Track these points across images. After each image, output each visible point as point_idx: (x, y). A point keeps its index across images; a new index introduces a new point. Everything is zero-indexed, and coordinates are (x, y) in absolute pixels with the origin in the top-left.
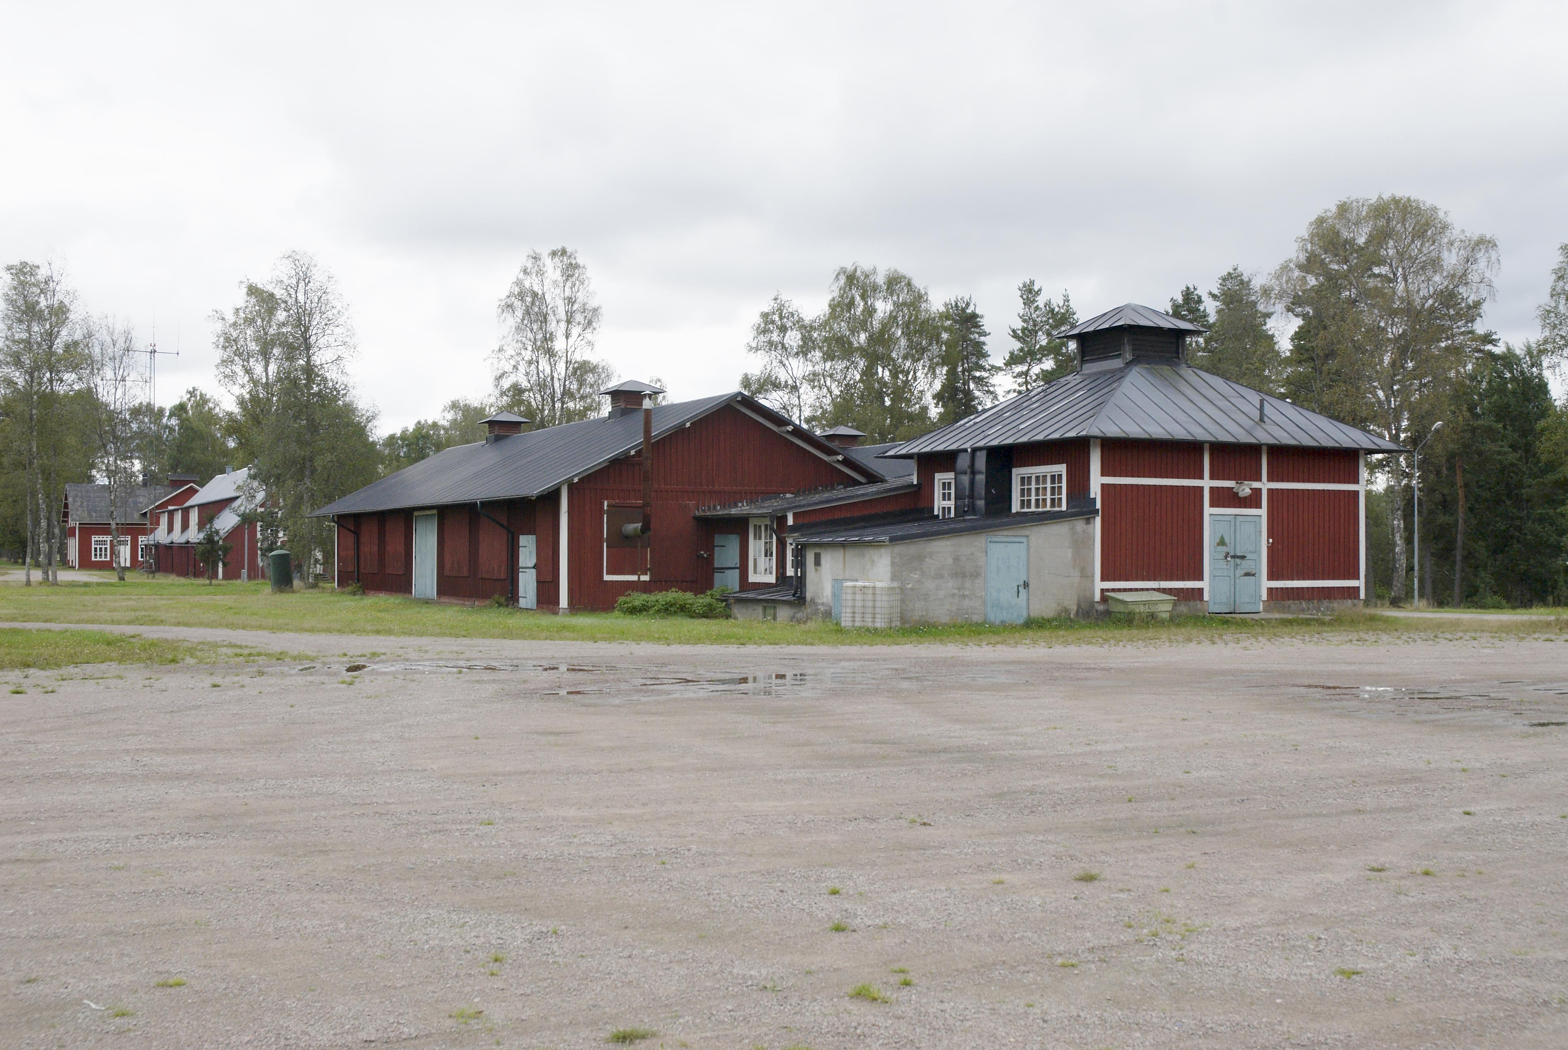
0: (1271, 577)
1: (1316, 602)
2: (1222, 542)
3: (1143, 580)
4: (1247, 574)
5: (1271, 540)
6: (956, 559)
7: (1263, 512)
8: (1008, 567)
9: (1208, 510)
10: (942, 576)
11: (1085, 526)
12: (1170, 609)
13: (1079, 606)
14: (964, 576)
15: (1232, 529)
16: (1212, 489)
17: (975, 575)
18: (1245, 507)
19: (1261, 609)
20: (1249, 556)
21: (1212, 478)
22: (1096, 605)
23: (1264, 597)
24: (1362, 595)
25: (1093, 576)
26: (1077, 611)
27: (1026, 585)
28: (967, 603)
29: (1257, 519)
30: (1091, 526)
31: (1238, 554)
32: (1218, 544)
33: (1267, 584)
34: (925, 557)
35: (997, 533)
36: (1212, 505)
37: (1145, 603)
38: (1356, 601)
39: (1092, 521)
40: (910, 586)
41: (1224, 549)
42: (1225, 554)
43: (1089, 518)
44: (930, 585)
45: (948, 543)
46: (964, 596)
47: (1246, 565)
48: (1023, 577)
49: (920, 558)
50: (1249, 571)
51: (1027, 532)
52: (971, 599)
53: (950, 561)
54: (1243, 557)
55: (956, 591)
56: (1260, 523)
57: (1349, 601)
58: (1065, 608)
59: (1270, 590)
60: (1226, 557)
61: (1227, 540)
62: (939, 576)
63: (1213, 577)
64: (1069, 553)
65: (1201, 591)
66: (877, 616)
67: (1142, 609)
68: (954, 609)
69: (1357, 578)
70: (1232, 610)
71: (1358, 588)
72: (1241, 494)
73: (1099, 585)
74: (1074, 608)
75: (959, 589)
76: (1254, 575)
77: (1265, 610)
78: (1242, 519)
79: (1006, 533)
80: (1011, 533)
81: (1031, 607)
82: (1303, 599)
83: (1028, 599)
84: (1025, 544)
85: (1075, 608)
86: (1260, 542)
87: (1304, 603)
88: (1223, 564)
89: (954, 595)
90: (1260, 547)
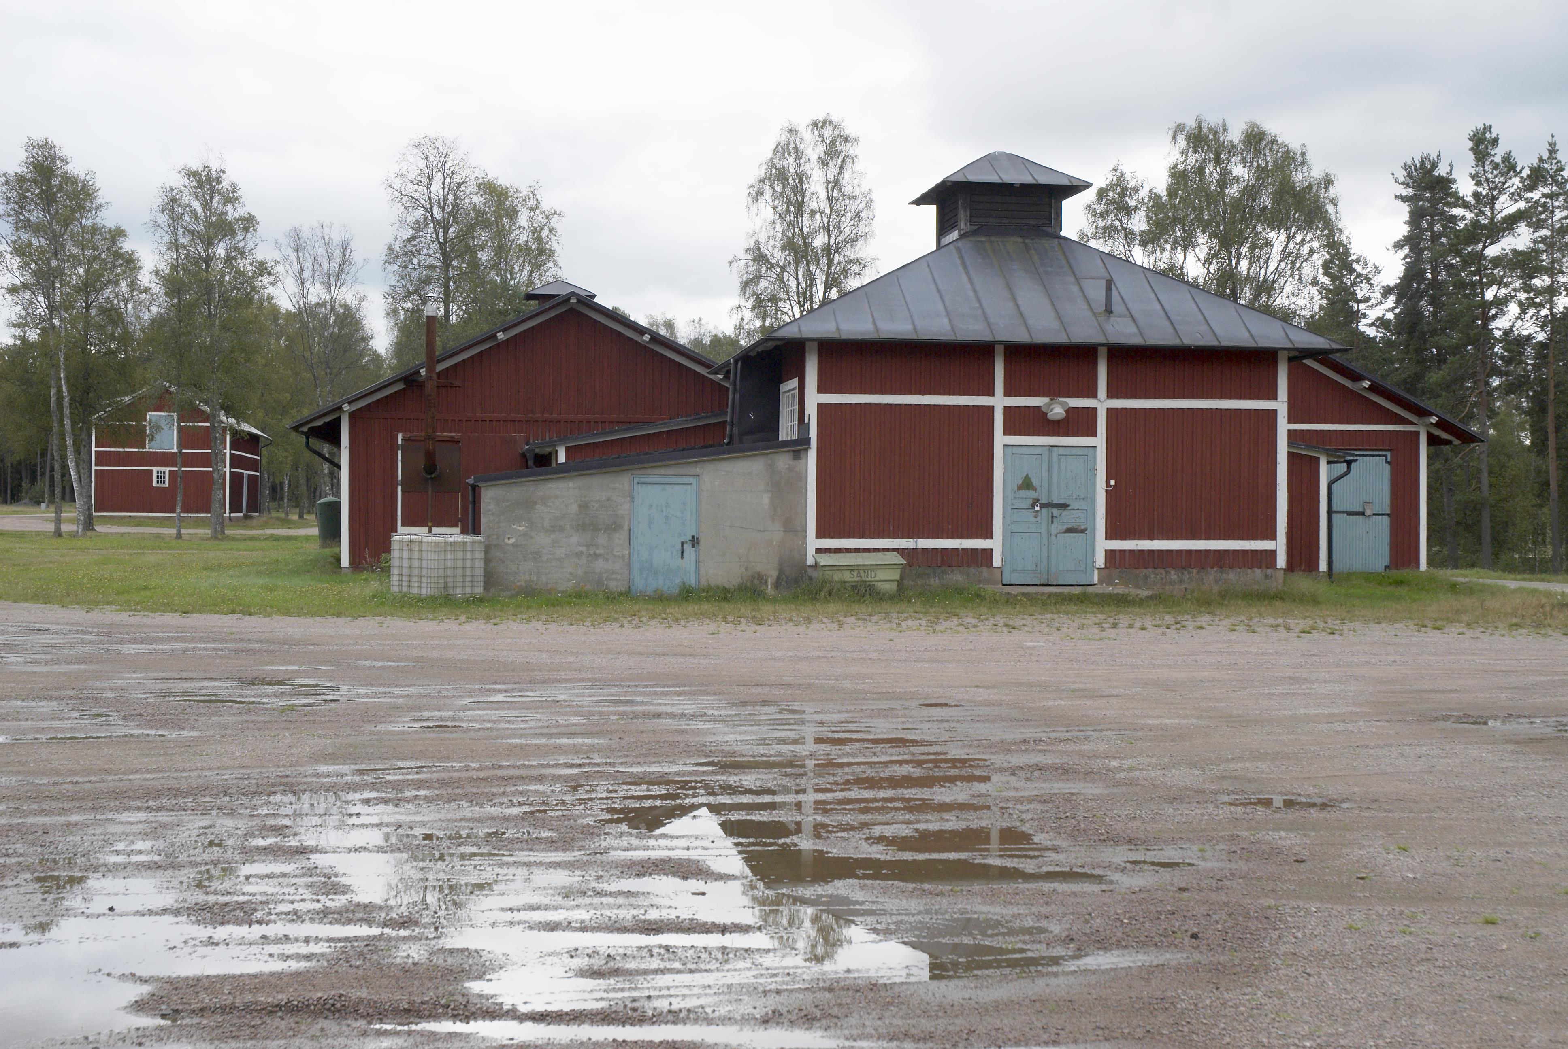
0: (1110, 535)
1: (1195, 571)
2: (1027, 484)
3: (889, 537)
4: (1070, 530)
5: (1113, 482)
6: (584, 506)
7: (1100, 441)
8: (667, 517)
9: (1000, 439)
10: (561, 529)
11: (791, 462)
12: (898, 577)
13: (781, 572)
14: (595, 528)
15: (1045, 466)
16: (1007, 409)
17: (613, 527)
18: (1068, 435)
19: (1096, 580)
20: (1074, 505)
21: (1008, 393)
22: (809, 570)
23: (1100, 561)
24: (1281, 561)
25: (805, 531)
26: (778, 578)
27: (695, 542)
28: (600, 565)
29: (1091, 450)
30: (803, 461)
31: (1055, 502)
32: (1020, 488)
33: (1102, 544)
34: (536, 503)
35: (649, 471)
36: (1007, 432)
37: (851, 568)
38: (1269, 571)
39: (803, 455)
40: (512, 541)
41: (1032, 494)
42: (1031, 502)
43: (799, 451)
44: (542, 540)
45: (571, 484)
46: (596, 556)
47: (1067, 518)
48: (690, 531)
49: (528, 505)
50: (1075, 525)
51: (698, 470)
52: (607, 560)
53: (574, 508)
54: (1064, 506)
55: (584, 549)
56: (1095, 457)
57: (1258, 571)
58: (759, 574)
59: (1110, 555)
60: (1033, 505)
61: (1035, 481)
62: (556, 528)
63: (1009, 534)
64: (766, 499)
65: (988, 553)
66: (424, 580)
67: (847, 576)
68: (580, 572)
69: (1273, 537)
70: (1043, 581)
71: (1274, 552)
72: (1050, 416)
73: (813, 542)
74: (772, 574)
75: (588, 546)
76: (1083, 531)
77: (1101, 581)
78: (1062, 451)
79: (662, 471)
80: (670, 471)
81: (703, 571)
82: (1171, 566)
83: (698, 562)
84: (694, 487)
85: (774, 574)
86: (1094, 484)
87: (1173, 572)
88: (1029, 516)
89: (579, 555)
90: (1095, 491)
